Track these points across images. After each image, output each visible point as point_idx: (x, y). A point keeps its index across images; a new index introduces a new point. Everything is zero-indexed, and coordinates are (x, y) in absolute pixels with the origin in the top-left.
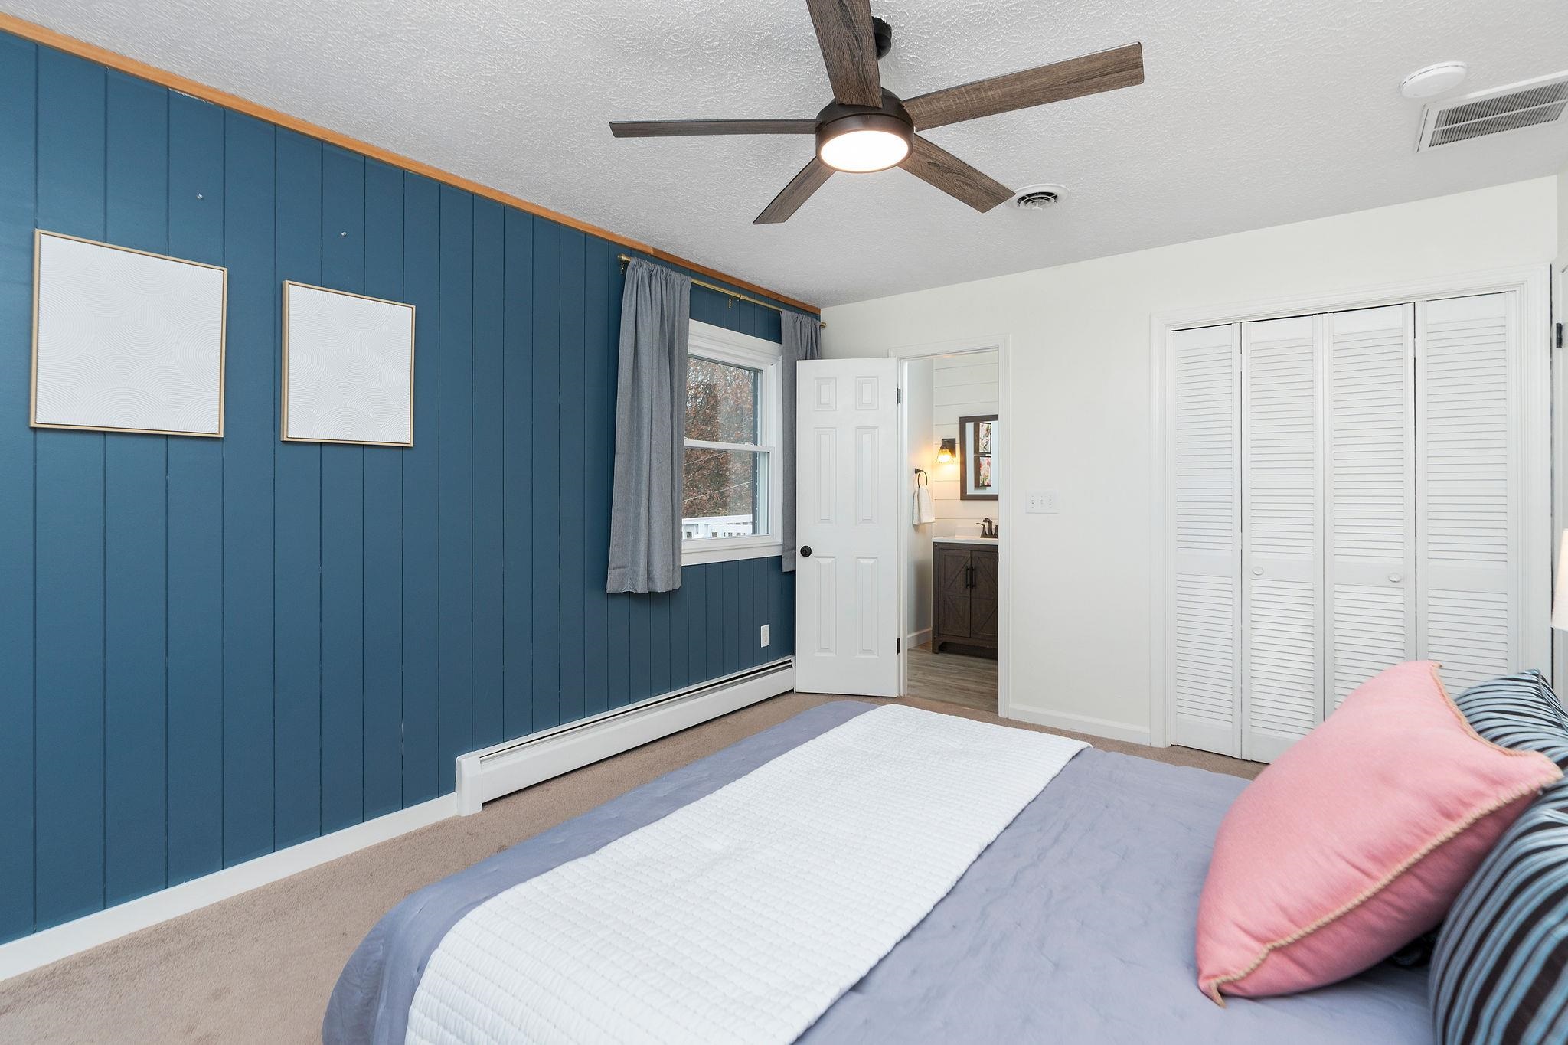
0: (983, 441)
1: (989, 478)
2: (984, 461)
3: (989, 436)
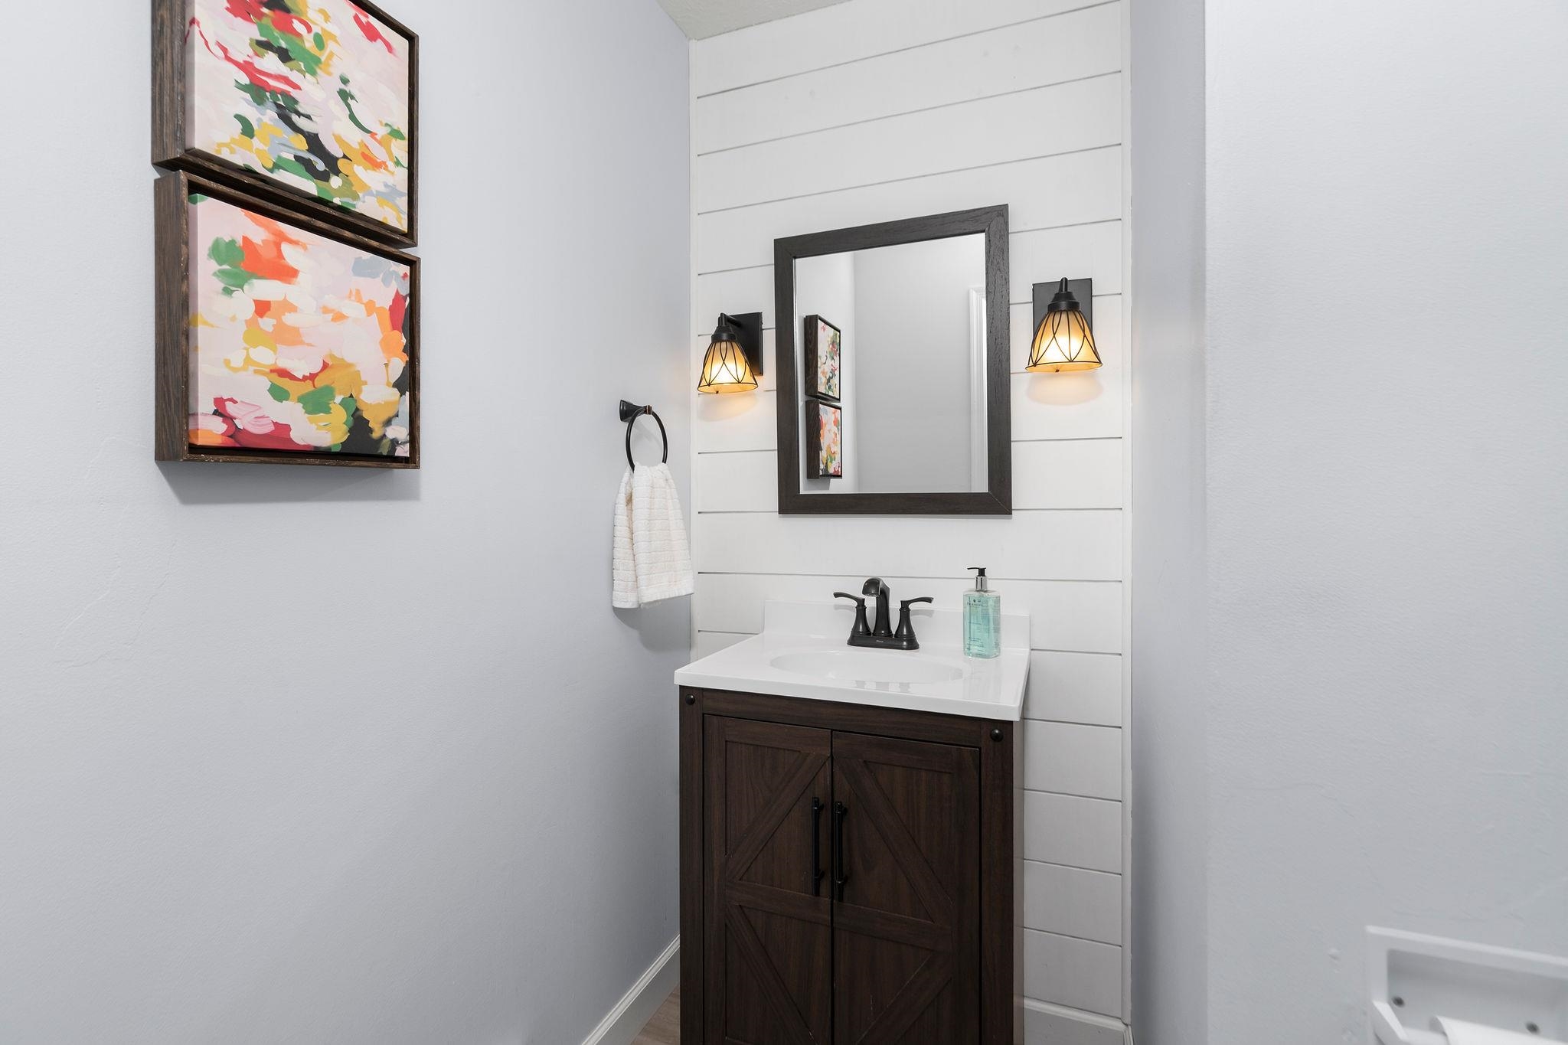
0: (825, 366)
1: (838, 456)
2: (826, 414)
3: (837, 358)
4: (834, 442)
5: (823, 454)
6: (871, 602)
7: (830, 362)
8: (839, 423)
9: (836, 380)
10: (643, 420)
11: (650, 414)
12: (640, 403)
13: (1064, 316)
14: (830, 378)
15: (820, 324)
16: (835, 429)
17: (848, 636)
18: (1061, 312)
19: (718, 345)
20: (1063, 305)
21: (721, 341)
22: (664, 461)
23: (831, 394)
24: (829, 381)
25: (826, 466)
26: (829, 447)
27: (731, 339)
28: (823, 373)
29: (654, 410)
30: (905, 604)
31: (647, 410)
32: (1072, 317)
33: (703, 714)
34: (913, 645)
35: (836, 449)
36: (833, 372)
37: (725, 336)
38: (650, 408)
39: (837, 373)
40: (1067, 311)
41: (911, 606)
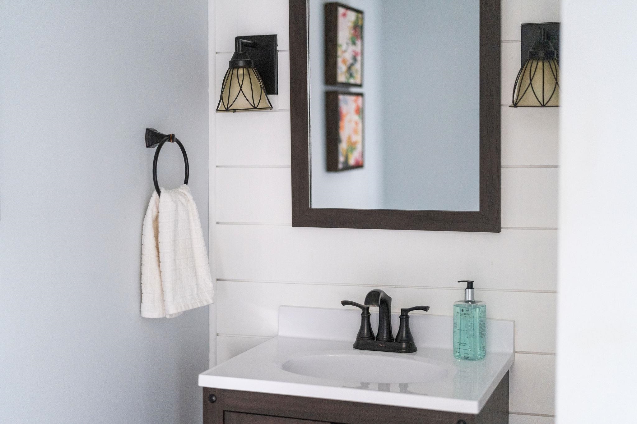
0: (346, 54)
2: (347, 105)
4: (356, 132)
5: (343, 146)
6: (374, 310)
7: (351, 48)
8: (360, 111)
9: (358, 66)
10: (168, 147)
11: (173, 141)
12: (164, 131)
13: (540, 64)
14: (352, 65)
15: (341, 10)
16: (356, 118)
17: (354, 339)
18: (538, 60)
19: (235, 71)
20: (541, 54)
21: (238, 67)
22: (186, 182)
23: (352, 81)
24: (349, 68)
25: (347, 158)
26: (349, 138)
27: (247, 65)
28: (344, 61)
29: (177, 137)
30: (405, 313)
31: (171, 138)
32: (546, 64)
33: (224, 411)
34: (411, 348)
35: (357, 138)
36: (355, 59)
37: (241, 63)
38: (173, 135)
39: (359, 58)
40: (543, 60)
41: (410, 314)
